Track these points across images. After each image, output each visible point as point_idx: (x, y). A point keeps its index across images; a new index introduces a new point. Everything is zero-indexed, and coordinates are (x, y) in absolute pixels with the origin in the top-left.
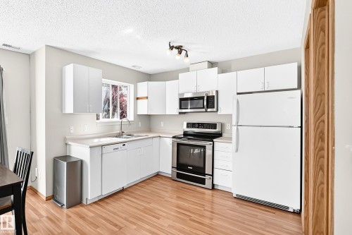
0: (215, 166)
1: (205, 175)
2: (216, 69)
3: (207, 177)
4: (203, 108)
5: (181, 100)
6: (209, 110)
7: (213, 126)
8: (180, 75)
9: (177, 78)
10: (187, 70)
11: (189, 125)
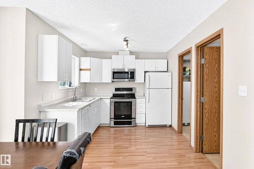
0: (137, 113)
1: (131, 119)
2: (134, 57)
3: (133, 120)
4: (128, 78)
5: (114, 73)
6: (131, 80)
7: (131, 89)
8: (113, 56)
9: (111, 58)
10: (117, 53)
11: (117, 90)
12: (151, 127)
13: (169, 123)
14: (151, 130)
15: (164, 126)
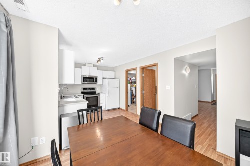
0: (100, 103)
2: (96, 68)
5: (84, 78)
6: (95, 83)
7: (94, 89)
8: (83, 67)
9: (81, 68)
10: (85, 65)
11: (84, 89)
12: (109, 110)
13: (118, 107)
14: (110, 112)
15: (116, 109)
